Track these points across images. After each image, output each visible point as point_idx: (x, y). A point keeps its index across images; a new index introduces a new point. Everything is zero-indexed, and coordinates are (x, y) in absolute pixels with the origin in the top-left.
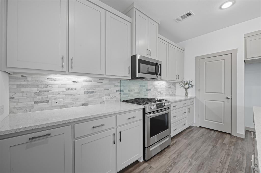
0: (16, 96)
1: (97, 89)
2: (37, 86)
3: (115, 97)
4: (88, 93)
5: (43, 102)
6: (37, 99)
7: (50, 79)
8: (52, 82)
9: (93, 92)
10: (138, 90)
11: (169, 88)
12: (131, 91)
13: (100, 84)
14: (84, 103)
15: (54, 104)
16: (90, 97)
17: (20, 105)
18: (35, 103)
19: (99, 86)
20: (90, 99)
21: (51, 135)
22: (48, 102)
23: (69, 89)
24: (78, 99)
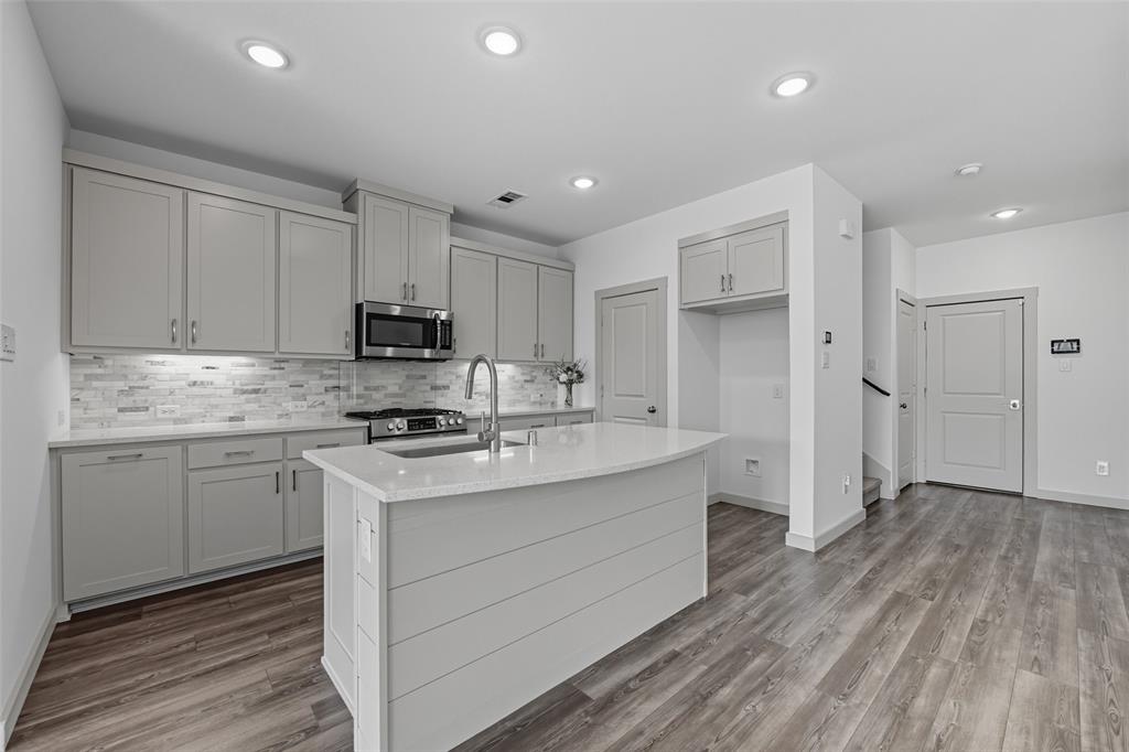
0: (83, 396)
1: (269, 384)
2: (125, 377)
3: (323, 403)
4: (244, 392)
5: (137, 409)
6: (126, 402)
7: (152, 363)
8: (154, 369)
9: (256, 391)
10: (400, 388)
11: (526, 381)
12: (376, 389)
13: (276, 372)
14: (232, 415)
15: (160, 415)
16: (248, 401)
17: (91, 414)
18: (121, 410)
19: (274, 378)
20: (249, 407)
21: (144, 457)
22: (147, 409)
23: (195, 383)
24: (216, 406)
